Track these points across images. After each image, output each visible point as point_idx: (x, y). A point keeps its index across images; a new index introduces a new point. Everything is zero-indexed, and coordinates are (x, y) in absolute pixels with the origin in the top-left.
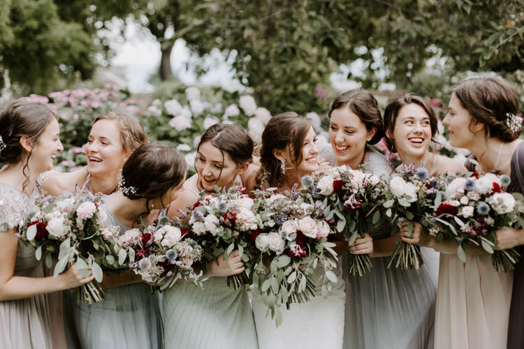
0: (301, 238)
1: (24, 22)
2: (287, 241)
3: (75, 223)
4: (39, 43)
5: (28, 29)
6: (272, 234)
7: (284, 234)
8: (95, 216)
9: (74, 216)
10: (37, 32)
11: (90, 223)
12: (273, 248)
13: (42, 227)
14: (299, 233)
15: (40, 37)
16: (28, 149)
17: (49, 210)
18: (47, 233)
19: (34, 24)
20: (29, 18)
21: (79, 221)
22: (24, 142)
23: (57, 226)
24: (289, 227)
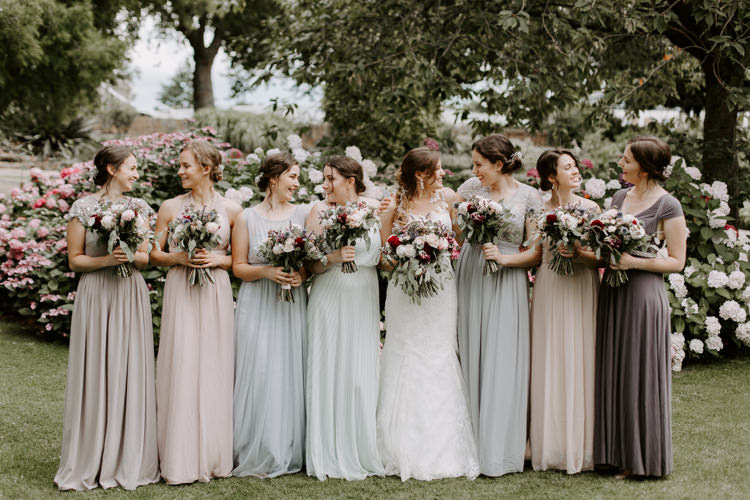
0: (427, 247)
1: (54, 34)
2: (418, 250)
3: (119, 221)
4: (71, 59)
5: (58, 42)
6: (408, 245)
7: (416, 244)
8: (133, 220)
9: (119, 217)
10: (68, 46)
11: (130, 224)
12: (407, 254)
13: (98, 219)
14: (426, 244)
15: (70, 53)
16: (112, 173)
17: (104, 209)
18: (100, 224)
19: (67, 36)
20: (60, 30)
21: (122, 221)
22: (109, 169)
23: (108, 221)
24: (419, 241)
